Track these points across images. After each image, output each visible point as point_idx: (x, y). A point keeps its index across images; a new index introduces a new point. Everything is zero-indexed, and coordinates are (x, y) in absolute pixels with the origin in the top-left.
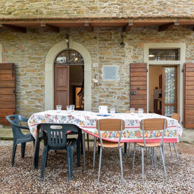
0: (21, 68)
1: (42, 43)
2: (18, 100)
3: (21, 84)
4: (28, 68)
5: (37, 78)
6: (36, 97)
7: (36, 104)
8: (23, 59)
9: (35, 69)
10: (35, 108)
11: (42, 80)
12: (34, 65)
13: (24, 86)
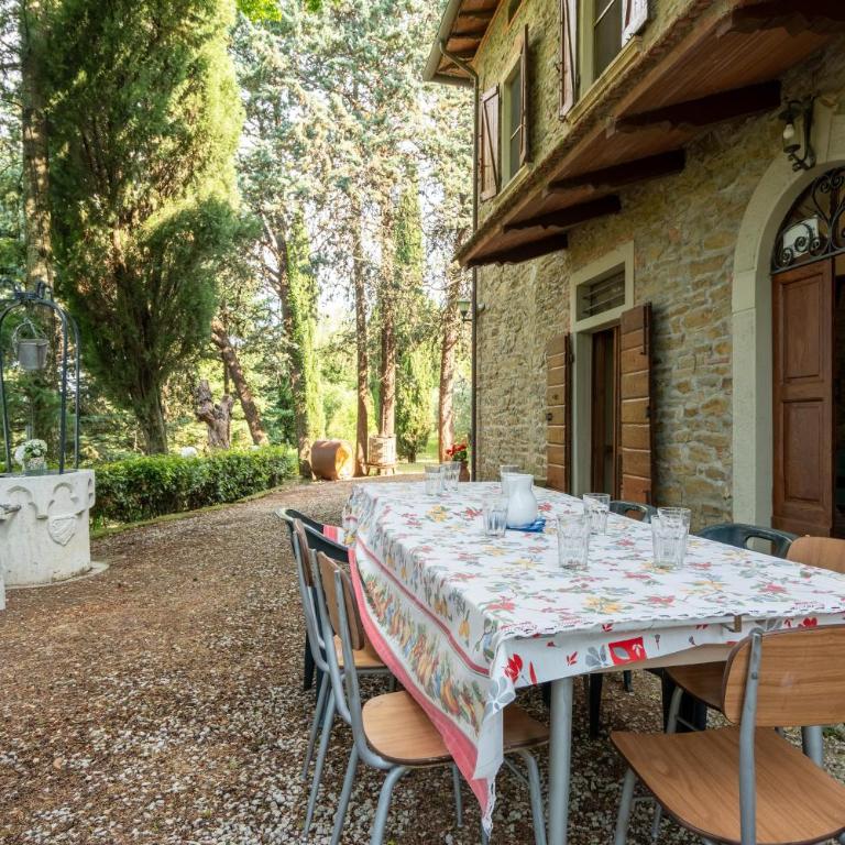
0: (673, 315)
1: (726, 187)
2: (668, 445)
3: (674, 383)
4: (688, 312)
5: (711, 349)
6: (709, 433)
7: (711, 464)
8: (679, 279)
9: (708, 311)
10: (709, 480)
11: (725, 356)
12: (703, 294)
13: (679, 387)
